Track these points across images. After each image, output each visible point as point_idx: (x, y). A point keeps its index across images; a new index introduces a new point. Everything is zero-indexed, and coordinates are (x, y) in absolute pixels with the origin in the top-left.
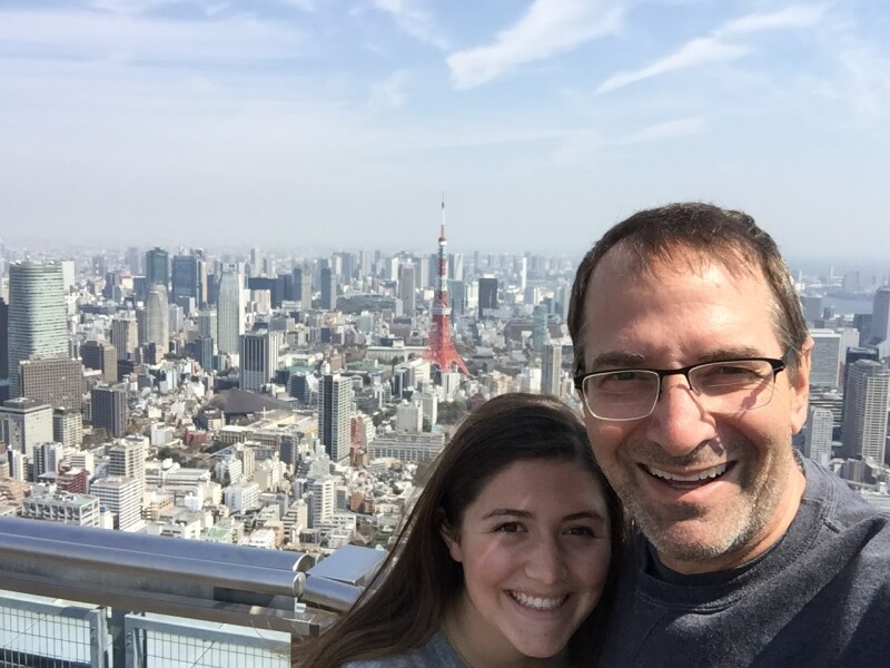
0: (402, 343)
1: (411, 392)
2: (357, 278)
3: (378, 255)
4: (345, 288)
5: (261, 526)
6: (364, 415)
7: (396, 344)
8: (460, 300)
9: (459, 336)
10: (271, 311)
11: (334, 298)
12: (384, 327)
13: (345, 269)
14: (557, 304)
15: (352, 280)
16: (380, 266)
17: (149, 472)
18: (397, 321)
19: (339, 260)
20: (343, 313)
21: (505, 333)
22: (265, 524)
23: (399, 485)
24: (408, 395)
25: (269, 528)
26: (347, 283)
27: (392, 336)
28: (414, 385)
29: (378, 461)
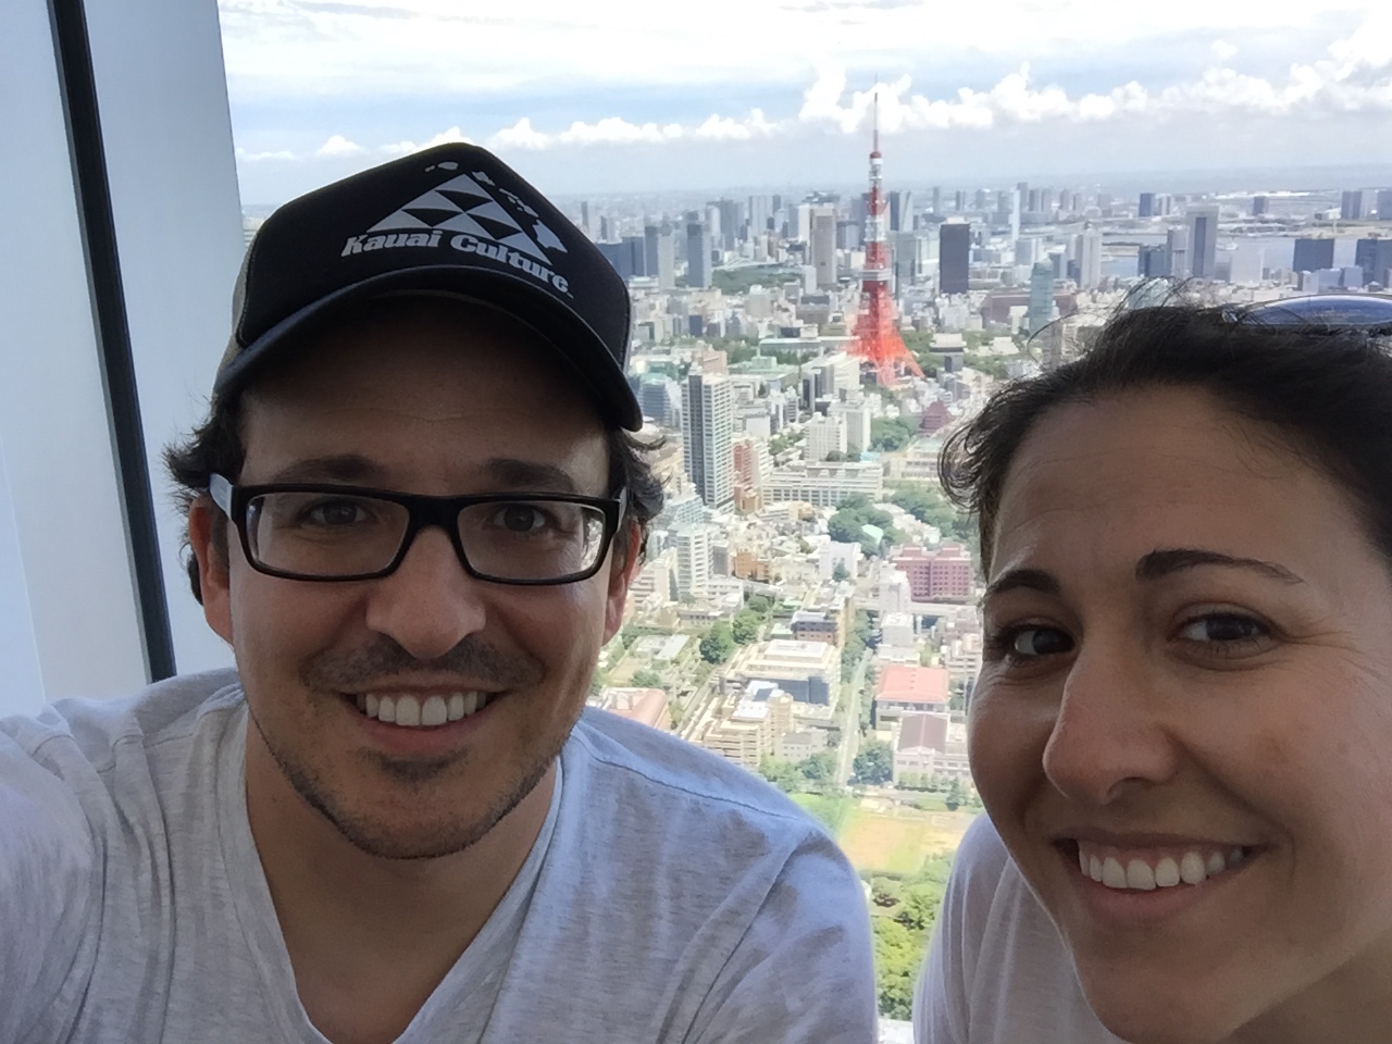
0: (815, 333)
1: (829, 403)
2: (745, 239)
3: (777, 202)
4: (726, 256)
6: (754, 438)
7: (803, 334)
8: (908, 263)
9: (907, 319)
11: (709, 271)
12: (787, 310)
13: (725, 226)
14: (1070, 264)
15: (737, 243)
16: (781, 219)
18: (805, 300)
19: (716, 214)
20: (724, 293)
21: (983, 312)
23: (810, 540)
24: (823, 408)
26: (730, 247)
27: (799, 324)
28: (832, 392)
29: (777, 507)
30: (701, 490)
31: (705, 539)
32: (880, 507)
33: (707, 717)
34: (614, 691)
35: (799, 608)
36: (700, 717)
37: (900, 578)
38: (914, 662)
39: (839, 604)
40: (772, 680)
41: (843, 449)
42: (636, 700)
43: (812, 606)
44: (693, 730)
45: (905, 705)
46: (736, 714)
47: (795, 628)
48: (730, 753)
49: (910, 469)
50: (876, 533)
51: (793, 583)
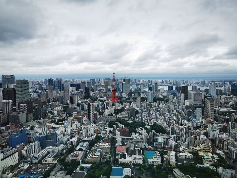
0: (105, 97)
1: (108, 107)
3: (100, 79)
5: (74, 137)
6: (97, 112)
7: (104, 97)
9: (118, 96)
10: (76, 91)
12: (101, 94)
13: (92, 83)
17: (48, 126)
18: (104, 93)
19: (91, 81)
20: (92, 92)
21: (128, 95)
22: (75, 136)
23: (106, 127)
24: (107, 108)
25: (76, 137)
27: (103, 96)
28: (108, 106)
29: (101, 122)
30: (89, 120)
31: (90, 127)
32: (115, 122)
33: (91, 155)
34: (76, 151)
35: (104, 137)
36: (89, 155)
37: (119, 133)
38: (121, 145)
39: (110, 137)
40: (100, 149)
41: (110, 114)
42: (80, 153)
43: (106, 137)
44: (88, 157)
45: (120, 152)
46: (95, 154)
47: (104, 140)
48: (94, 161)
49: (119, 117)
50: (115, 126)
51: (103, 134)
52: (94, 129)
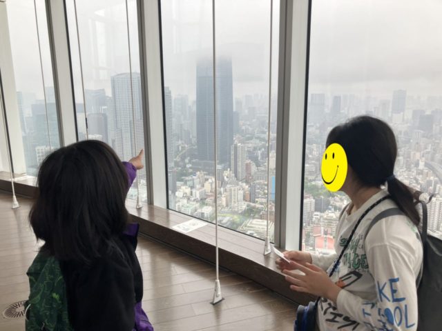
5: (207, 205)
6: (251, 162)
25: (210, 206)
29: (258, 181)
30: (236, 176)
31: (236, 190)
35: (262, 210)
43: (266, 210)
47: (261, 216)
51: (261, 204)
52: (244, 193)
